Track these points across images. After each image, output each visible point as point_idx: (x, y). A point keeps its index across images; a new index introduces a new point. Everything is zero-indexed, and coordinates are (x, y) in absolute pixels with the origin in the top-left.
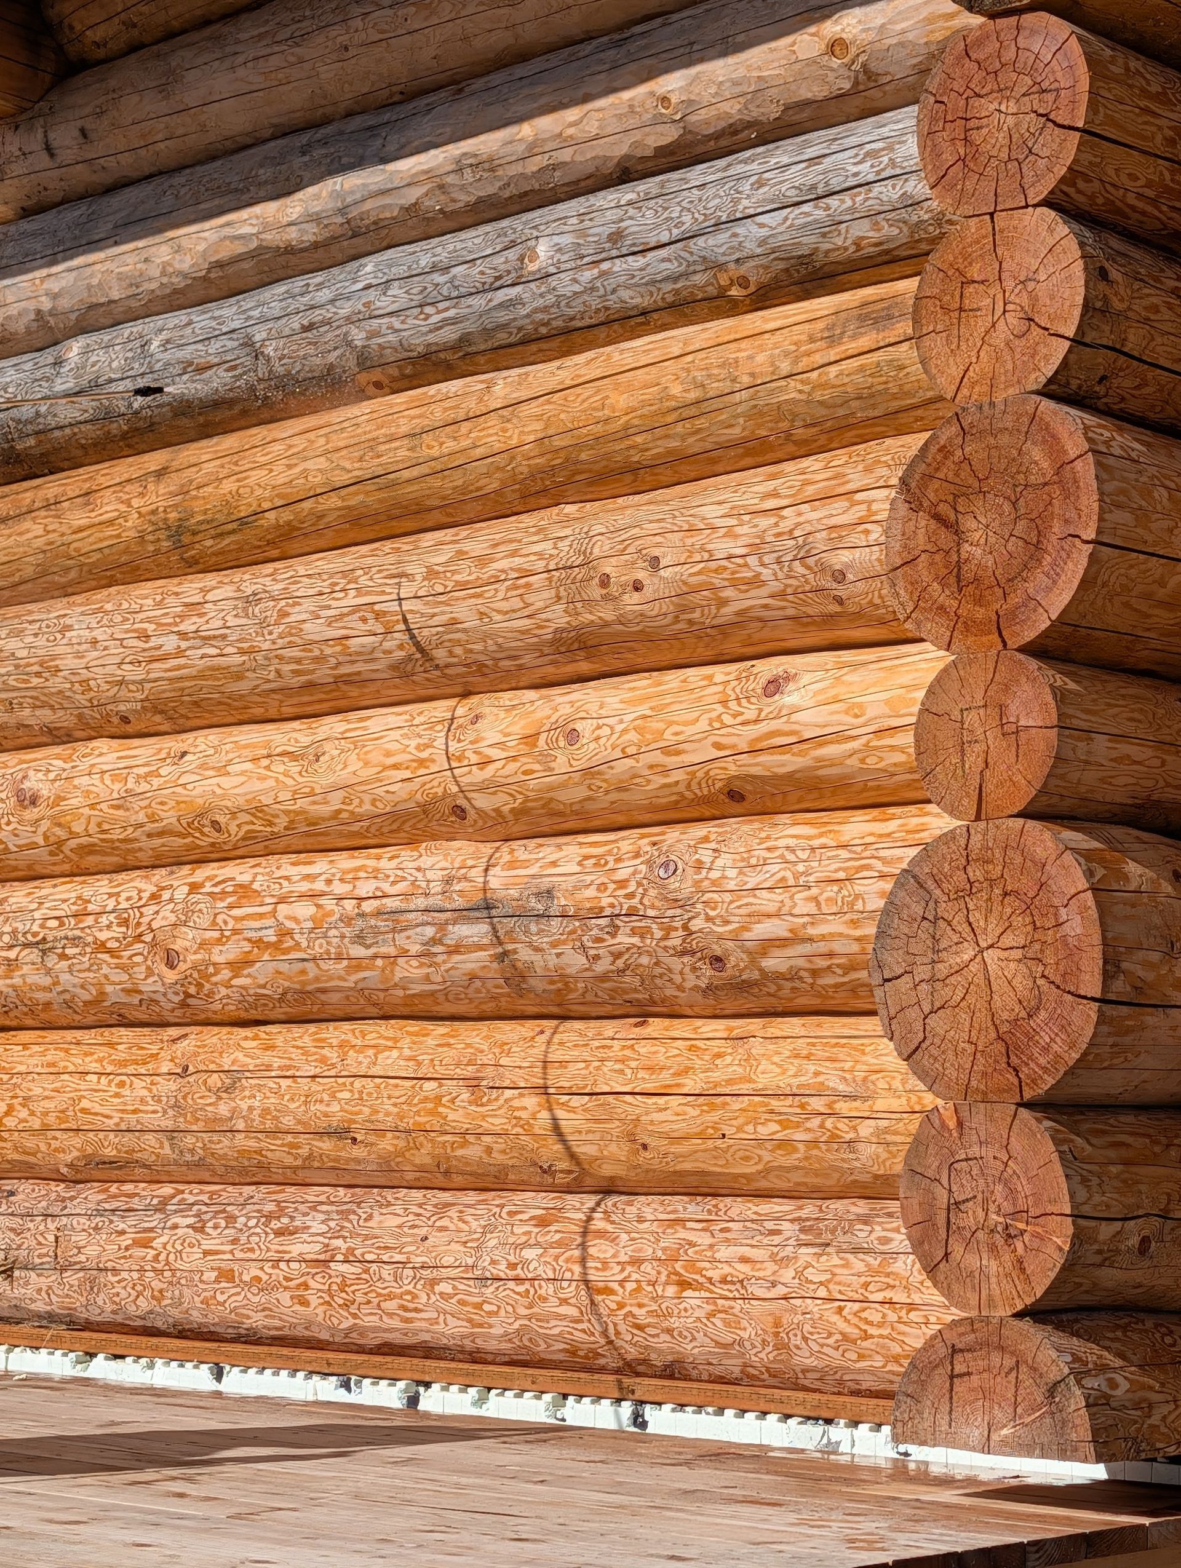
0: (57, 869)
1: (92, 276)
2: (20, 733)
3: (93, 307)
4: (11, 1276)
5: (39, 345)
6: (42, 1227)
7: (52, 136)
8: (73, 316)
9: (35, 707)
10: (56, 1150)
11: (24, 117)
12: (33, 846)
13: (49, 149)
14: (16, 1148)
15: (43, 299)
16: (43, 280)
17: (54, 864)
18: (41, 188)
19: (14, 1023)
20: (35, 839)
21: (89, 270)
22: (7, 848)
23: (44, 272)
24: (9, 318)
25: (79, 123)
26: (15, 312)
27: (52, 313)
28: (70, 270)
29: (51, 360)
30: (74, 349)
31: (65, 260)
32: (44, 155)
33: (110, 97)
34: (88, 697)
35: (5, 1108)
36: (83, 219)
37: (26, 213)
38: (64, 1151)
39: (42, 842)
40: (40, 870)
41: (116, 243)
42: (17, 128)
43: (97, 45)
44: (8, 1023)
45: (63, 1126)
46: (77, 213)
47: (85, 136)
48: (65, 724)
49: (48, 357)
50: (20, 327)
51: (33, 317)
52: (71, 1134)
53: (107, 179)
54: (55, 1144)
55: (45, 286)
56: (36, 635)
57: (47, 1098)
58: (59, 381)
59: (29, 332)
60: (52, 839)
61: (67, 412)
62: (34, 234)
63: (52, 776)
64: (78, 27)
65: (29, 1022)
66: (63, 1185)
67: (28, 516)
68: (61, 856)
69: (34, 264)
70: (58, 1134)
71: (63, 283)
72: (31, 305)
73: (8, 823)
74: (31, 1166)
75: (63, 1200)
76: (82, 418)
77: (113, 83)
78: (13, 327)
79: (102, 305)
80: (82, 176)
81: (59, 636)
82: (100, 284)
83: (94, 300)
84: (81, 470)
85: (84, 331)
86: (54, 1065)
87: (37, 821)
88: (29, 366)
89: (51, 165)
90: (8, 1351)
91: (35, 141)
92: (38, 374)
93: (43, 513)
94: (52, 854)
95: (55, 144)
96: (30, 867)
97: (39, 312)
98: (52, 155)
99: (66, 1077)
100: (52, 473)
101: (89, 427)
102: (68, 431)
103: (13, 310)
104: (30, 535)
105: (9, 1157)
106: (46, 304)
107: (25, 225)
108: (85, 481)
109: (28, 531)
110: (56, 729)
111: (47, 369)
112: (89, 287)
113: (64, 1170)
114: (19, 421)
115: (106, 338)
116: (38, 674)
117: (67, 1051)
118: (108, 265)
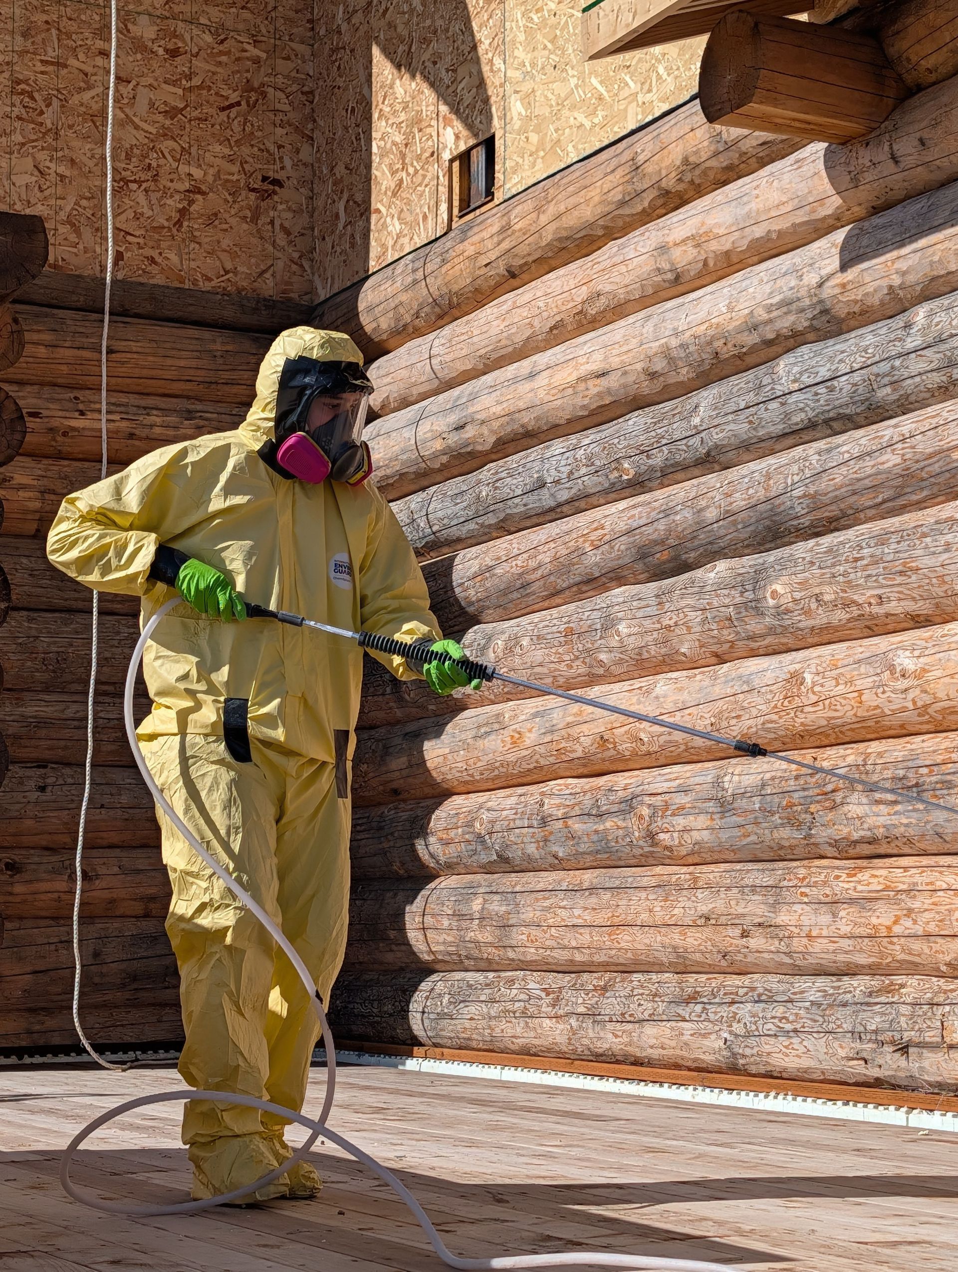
0: (925, 727)
1: (934, 254)
2: (888, 621)
3: (934, 279)
4: (907, 1053)
5: (891, 314)
6: (929, 1014)
7: (895, 147)
8: (918, 288)
9: (900, 599)
10: (936, 952)
11: (873, 135)
12: (904, 710)
13: (895, 159)
14: (903, 950)
15: (894, 277)
16: (893, 261)
17: (921, 723)
18: (888, 190)
19: (895, 851)
20: (906, 704)
21: (931, 250)
22: (883, 711)
23: (895, 254)
24: (867, 294)
25: (918, 135)
26: (872, 290)
27: (901, 286)
28: (915, 252)
29: (902, 324)
30: (920, 314)
31: (911, 243)
32: (891, 163)
33: (942, 111)
34: (944, 589)
35: (894, 919)
36: (925, 209)
37: (876, 210)
38: (943, 953)
39: (911, 707)
40: (912, 729)
41: (953, 226)
42: (867, 144)
43: (930, 71)
44: (890, 851)
45: (942, 933)
46: (919, 206)
47: (923, 144)
48: (925, 612)
49: (899, 321)
50: (876, 301)
51: (886, 291)
52: (949, 939)
53: (940, 176)
54: (936, 947)
55: (896, 266)
56: (898, 542)
57: (926, 910)
58: (909, 340)
59: (882, 304)
60: (920, 704)
61: (916, 365)
62: (884, 227)
63: (917, 653)
64: (914, 59)
65: (907, 850)
66: (942, 980)
67: (889, 449)
68: (927, 717)
69: (885, 250)
70: (939, 940)
71: (910, 262)
72: (884, 283)
73: (884, 692)
74: (916, 964)
75: (945, 992)
76: (928, 368)
77: (945, 99)
78: (869, 301)
79: (942, 276)
80: (921, 175)
81: (918, 542)
82: (940, 261)
83: (935, 273)
84: (929, 409)
85: (928, 299)
86: (932, 883)
87: (906, 690)
88: (884, 331)
89: (896, 170)
90: (908, 1113)
91: (883, 154)
92: (892, 336)
93: (900, 446)
94: (919, 715)
95: (899, 154)
96: (902, 726)
97: (891, 287)
98: (897, 162)
99: (941, 893)
100: (904, 414)
101: (935, 374)
102: (918, 379)
103: (870, 289)
104: (890, 464)
105: (898, 958)
106: (896, 281)
107: (877, 220)
108: (933, 417)
109: (888, 461)
110: (918, 616)
111: (899, 332)
112: (932, 263)
113: (944, 968)
114: (878, 375)
115: (946, 302)
116: (901, 573)
117: (941, 873)
118: (947, 244)
